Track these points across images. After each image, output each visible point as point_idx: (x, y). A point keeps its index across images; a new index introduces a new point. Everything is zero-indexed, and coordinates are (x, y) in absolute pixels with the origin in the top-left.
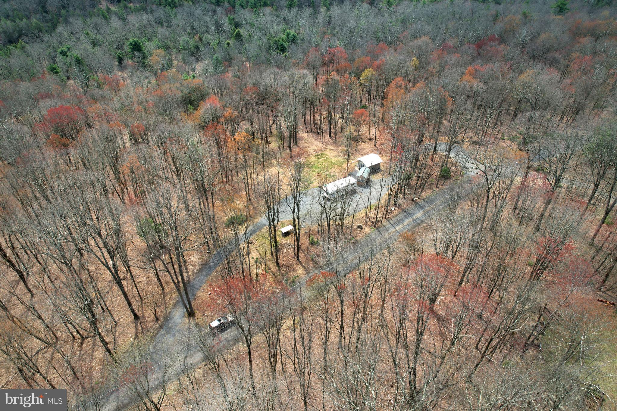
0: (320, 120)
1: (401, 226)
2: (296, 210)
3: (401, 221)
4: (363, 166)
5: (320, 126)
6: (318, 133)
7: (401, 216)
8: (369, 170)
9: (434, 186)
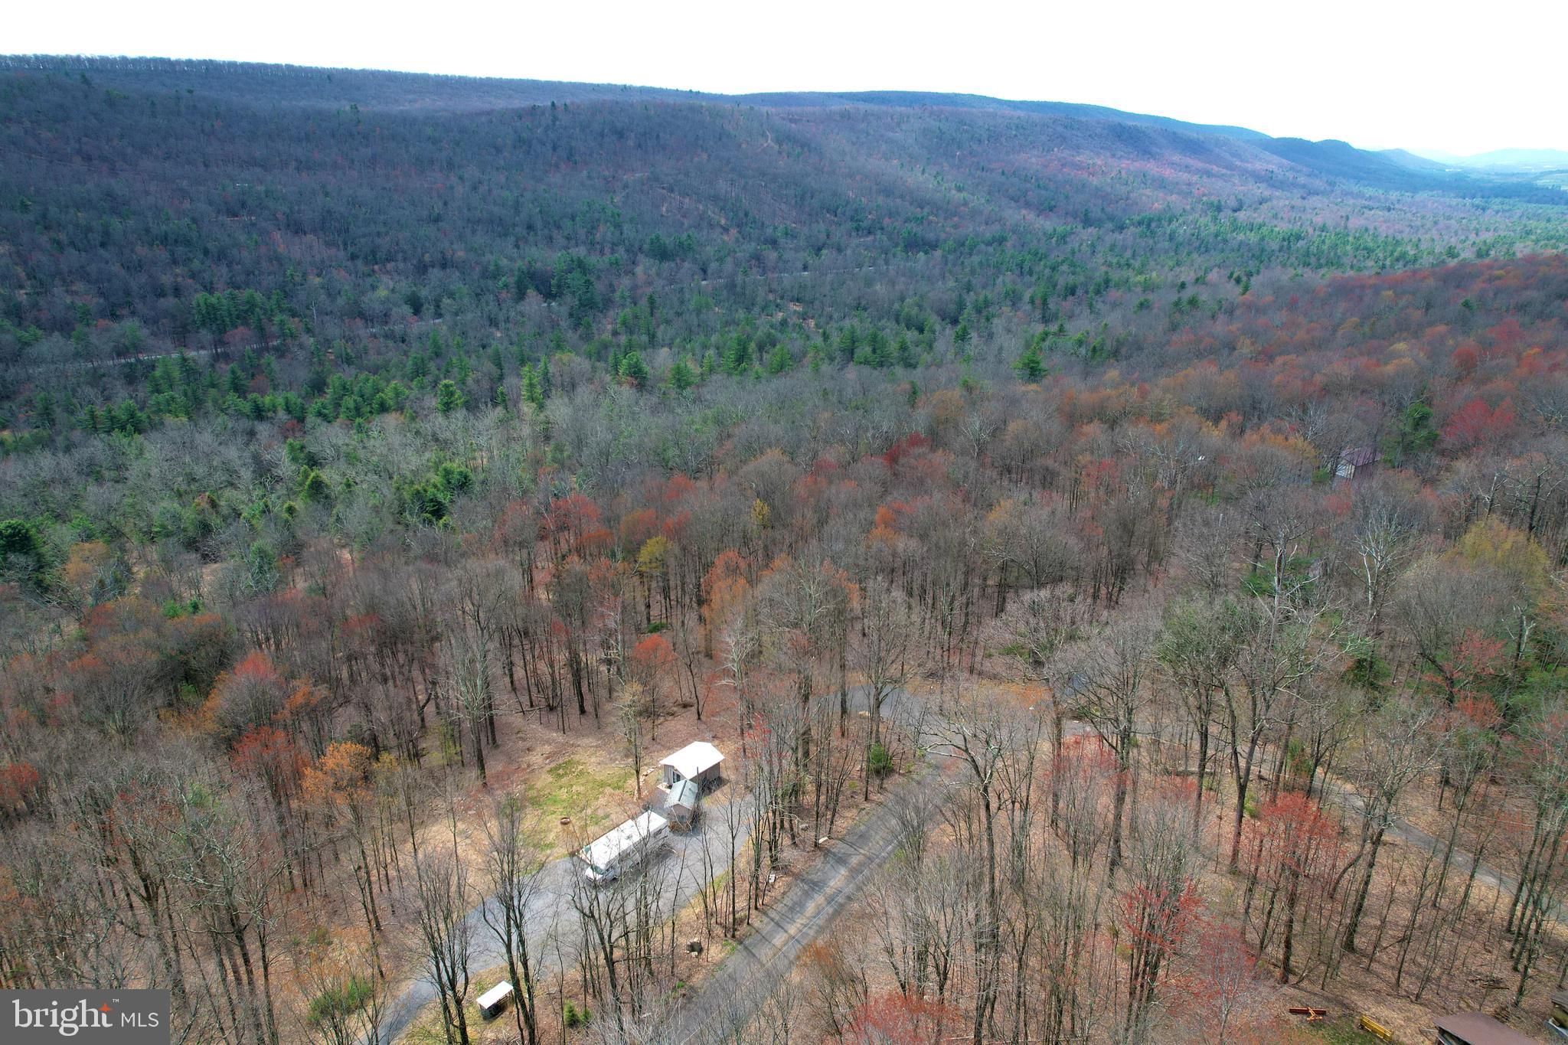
0: (552, 675)
1: (800, 921)
2: (515, 938)
3: (796, 908)
4: (678, 778)
5: (554, 690)
6: (551, 709)
7: (795, 893)
8: (694, 787)
9: (860, 798)
